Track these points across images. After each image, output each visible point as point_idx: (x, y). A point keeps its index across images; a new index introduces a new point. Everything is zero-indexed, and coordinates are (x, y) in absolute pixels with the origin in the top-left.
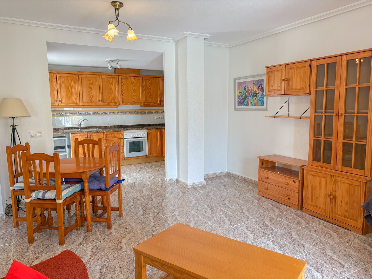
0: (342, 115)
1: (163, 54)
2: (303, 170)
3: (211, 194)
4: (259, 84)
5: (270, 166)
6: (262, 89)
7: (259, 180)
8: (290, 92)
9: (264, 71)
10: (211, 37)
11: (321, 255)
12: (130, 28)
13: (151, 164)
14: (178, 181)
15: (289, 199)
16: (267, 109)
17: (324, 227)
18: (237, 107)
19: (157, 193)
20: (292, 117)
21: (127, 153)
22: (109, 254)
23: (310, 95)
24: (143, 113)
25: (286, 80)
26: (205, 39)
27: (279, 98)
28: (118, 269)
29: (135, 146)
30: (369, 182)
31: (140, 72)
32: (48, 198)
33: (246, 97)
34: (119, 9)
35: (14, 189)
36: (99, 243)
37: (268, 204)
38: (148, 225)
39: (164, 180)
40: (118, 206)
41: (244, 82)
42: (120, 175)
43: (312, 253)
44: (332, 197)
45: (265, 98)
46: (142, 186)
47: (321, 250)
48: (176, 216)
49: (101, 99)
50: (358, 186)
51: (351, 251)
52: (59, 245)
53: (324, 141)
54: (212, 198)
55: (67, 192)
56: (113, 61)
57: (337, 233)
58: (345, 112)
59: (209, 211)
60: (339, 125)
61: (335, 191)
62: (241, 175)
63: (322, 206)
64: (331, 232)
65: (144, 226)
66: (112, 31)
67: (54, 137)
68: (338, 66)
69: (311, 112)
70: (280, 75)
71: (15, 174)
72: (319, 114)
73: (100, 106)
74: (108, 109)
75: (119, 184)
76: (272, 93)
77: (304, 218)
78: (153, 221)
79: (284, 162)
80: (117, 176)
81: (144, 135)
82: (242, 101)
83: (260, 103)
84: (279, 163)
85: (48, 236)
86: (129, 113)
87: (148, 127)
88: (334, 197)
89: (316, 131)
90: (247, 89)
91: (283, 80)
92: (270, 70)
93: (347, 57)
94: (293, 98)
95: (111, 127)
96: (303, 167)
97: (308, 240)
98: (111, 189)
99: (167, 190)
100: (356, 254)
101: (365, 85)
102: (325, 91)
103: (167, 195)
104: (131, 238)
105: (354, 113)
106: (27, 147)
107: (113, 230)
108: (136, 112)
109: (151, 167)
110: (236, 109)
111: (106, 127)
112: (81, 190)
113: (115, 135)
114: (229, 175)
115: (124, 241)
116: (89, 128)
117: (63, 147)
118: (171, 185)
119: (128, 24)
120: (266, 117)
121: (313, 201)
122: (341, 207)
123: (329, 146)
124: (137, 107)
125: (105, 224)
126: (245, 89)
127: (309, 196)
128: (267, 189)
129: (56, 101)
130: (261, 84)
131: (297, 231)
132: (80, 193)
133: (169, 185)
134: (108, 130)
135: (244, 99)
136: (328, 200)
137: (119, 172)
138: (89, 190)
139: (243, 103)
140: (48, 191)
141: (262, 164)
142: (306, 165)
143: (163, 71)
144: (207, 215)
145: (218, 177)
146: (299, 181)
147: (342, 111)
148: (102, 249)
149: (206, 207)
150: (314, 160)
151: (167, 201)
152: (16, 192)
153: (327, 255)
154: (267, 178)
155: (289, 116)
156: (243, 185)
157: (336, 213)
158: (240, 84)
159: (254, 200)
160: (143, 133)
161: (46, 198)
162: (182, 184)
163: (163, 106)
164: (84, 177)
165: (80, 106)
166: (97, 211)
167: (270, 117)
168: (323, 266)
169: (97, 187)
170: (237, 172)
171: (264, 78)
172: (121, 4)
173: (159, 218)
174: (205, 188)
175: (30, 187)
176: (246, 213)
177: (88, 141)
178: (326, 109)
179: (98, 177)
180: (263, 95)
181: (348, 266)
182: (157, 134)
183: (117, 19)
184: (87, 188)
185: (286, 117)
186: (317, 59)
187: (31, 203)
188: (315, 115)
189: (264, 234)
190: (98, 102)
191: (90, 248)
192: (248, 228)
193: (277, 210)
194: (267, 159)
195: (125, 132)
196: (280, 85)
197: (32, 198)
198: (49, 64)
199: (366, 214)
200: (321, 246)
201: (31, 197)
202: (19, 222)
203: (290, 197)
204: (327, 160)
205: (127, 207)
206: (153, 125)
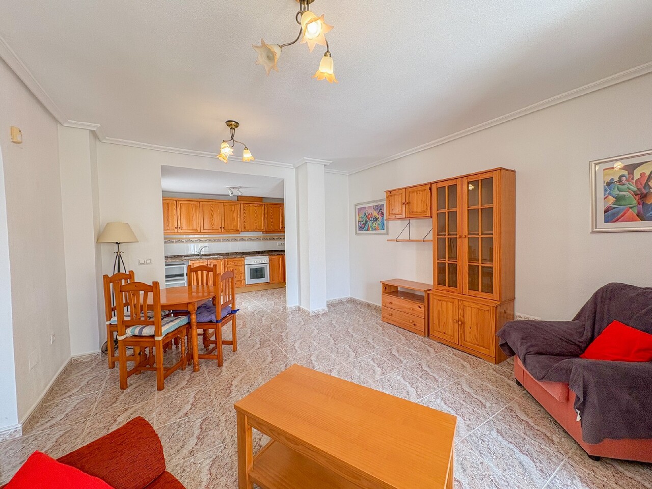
0: (466, 237)
1: (283, 181)
2: (429, 294)
3: (334, 322)
4: (379, 209)
5: (393, 290)
6: (382, 214)
7: (382, 305)
8: (411, 216)
9: (384, 196)
10: (331, 164)
11: (457, 391)
12: (246, 148)
13: (272, 291)
14: (299, 309)
15: (414, 325)
16: (387, 234)
17: (454, 356)
18: (358, 232)
19: (277, 323)
20: (413, 241)
21: (248, 280)
22: (215, 402)
23: (432, 217)
24: (265, 239)
25: (407, 203)
26: (325, 165)
27: (399, 222)
28: (222, 423)
29: (257, 273)
30: (499, 307)
31: (262, 200)
32: (146, 335)
33: (366, 222)
34: (234, 129)
35: (110, 324)
36: (205, 385)
37: (393, 330)
38: (265, 360)
39: (285, 308)
40: (231, 340)
41: (365, 208)
42: (233, 304)
43: (447, 389)
44: (462, 323)
45: (385, 222)
46: (262, 313)
47: (457, 384)
48: (297, 348)
49: (223, 226)
50: (488, 311)
51: (489, 385)
52: (158, 390)
53: (448, 263)
54: (335, 327)
55: (169, 326)
56: (234, 188)
57: (469, 362)
58: (469, 234)
59: (332, 342)
60: (463, 247)
61: (463, 316)
62: (363, 300)
63: (450, 332)
64: (462, 361)
65: (260, 362)
66: (226, 150)
67: (166, 265)
68: (459, 188)
69: (434, 235)
70: (400, 199)
71: (112, 306)
72: (443, 237)
73: (221, 233)
74: (230, 235)
75: (232, 315)
76: (393, 217)
77: (432, 347)
78: (270, 355)
79: (406, 286)
80: (230, 305)
81: (266, 262)
82: (363, 226)
83: (380, 228)
84: (402, 287)
85: (147, 379)
86: (250, 239)
87: (270, 253)
88: (463, 323)
89: (440, 255)
90: (367, 214)
91: (404, 203)
92: (390, 194)
93: (467, 179)
94: (413, 222)
95: (232, 254)
96: (428, 292)
97: (441, 373)
98: (222, 322)
99: (288, 319)
100: (494, 388)
101: (488, 206)
102: (447, 214)
103: (288, 324)
104: (243, 378)
105: (478, 234)
106: (131, 275)
107: (224, 368)
108: (258, 239)
109: (273, 294)
110: (356, 234)
111: (228, 254)
112: (187, 324)
113: (236, 262)
114: (352, 301)
115: (235, 383)
116: (210, 255)
117: (182, 275)
118: (292, 313)
119: (243, 144)
120: (388, 240)
121: (440, 327)
122: (470, 333)
123: (453, 268)
124: (260, 234)
125: (216, 361)
126: (365, 214)
127: (436, 322)
128: (392, 315)
129: (176, 228)
130: (381, 209)
131: (428, 362)
132: (187, 326)
133: (290, 313)
134: (229, 257)
135: (365, 224)
136: (456, 326)
137: (233, 301)
138: (197, 323)
139: (363, 228)
140: (145, 327)
141: (386, 288)
142: (431, 290)
143: (283, 199)
144: (329, 346)
145: (341, 302)
146: (425, 306)
147: (465, 232)
148: (208, 395)
149: (329, 337)
150: (439, 284)
151: (287, 330)
152: (113, 327)
153: (464, 391)
154: (391, 303)
155: (410, 240)
156: (365, 310)
157: (465, 340)
158: (360, 209)
159: (379, 327)
160: (265, 259)
161: (143, 335)
162: (304, 311)
163: (284, 232)
164: (190, 308)
165: (200, 233)
166: (208, 346)
167: (391, 240)
168: (463, 406)
169: (207, 319)
170: (360, 297)
171: (384, 203)
172: (237, 124)
173: (277, 351)
174: (327, 315)
175: (124, 322)
176: (371, 342)
177: (202, 268)
178: (448, 232)
179: (210, 306)
180: (383, 219)
181: (490, 405)
182: (279, 260)
183: (232, 139)
184: (194, 321)
185: (407, 241)
186: (436, 182)
187: (126, 341)
188: (438, 238)
189: (393, 368)
190: (219, 229)
191: (193, 394)
192: (375, 360)
193: (403, 338)
194: (390, 283)
195: (246, 258)
196: (400, 209)
197: (127, 335)
198: (162, 191)
199: (501, 342)
200: (455, 380)
201: (126, 333)
202: (116, 362)
203: (416, 324)
204: (453, 284)
205: (243, 339)
206: (276, 251)
